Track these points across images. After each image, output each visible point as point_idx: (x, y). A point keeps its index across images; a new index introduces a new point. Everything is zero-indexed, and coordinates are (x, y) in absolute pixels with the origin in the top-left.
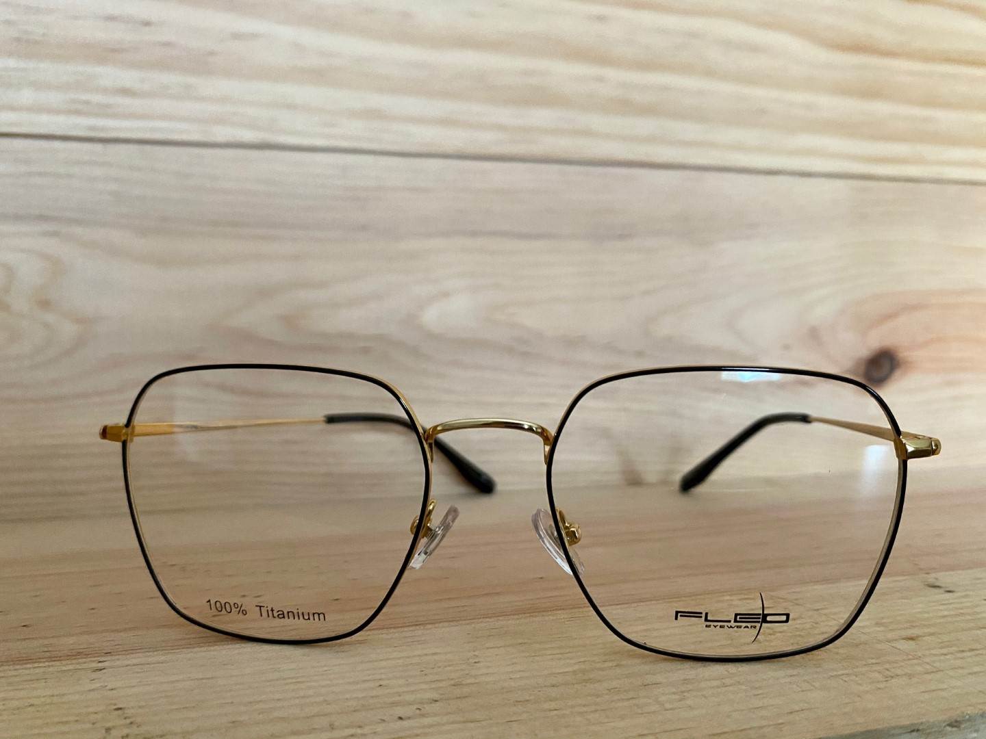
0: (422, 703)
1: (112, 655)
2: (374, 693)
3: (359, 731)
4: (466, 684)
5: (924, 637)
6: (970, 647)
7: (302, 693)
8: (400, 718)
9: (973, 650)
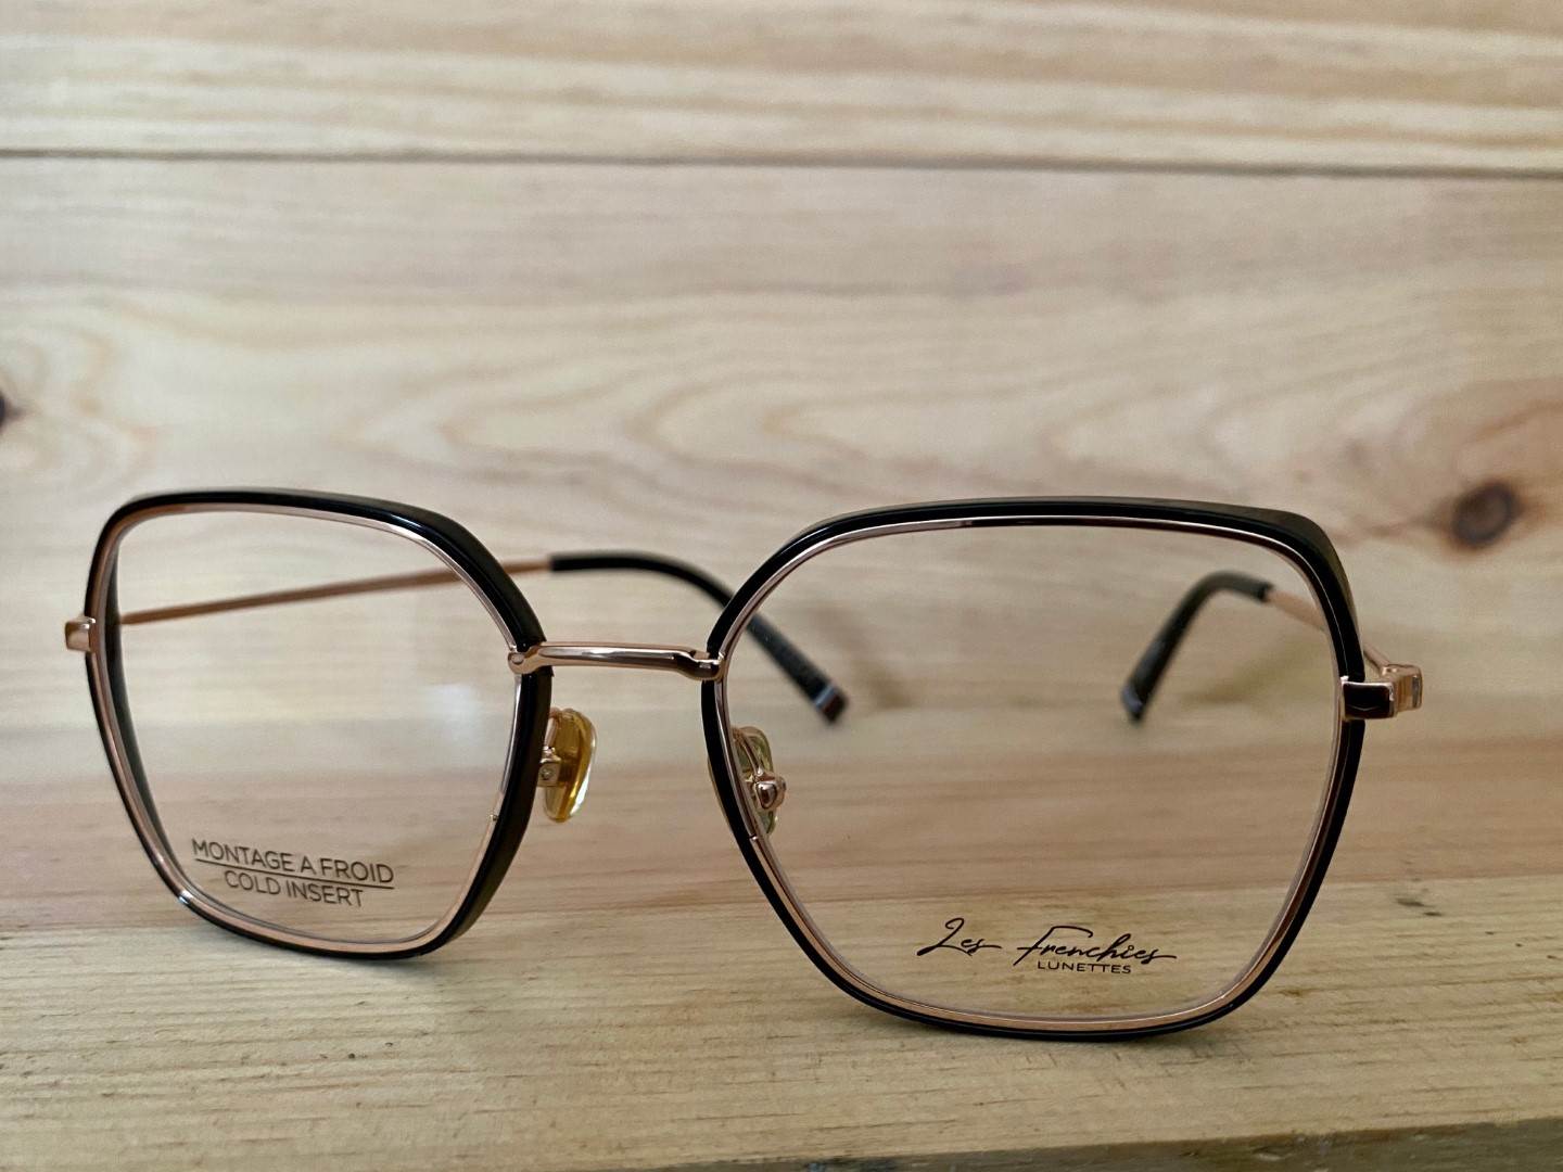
0: (402, 1036)
1: (29, 930)
2: (345, 1014)
3: (277, 1070)
4: (492, 1012)
5: (1323, 990)
6: (1394, 1015)
7: (244, 1005)
8: (352, 1056)
9: (1397, 1021)
